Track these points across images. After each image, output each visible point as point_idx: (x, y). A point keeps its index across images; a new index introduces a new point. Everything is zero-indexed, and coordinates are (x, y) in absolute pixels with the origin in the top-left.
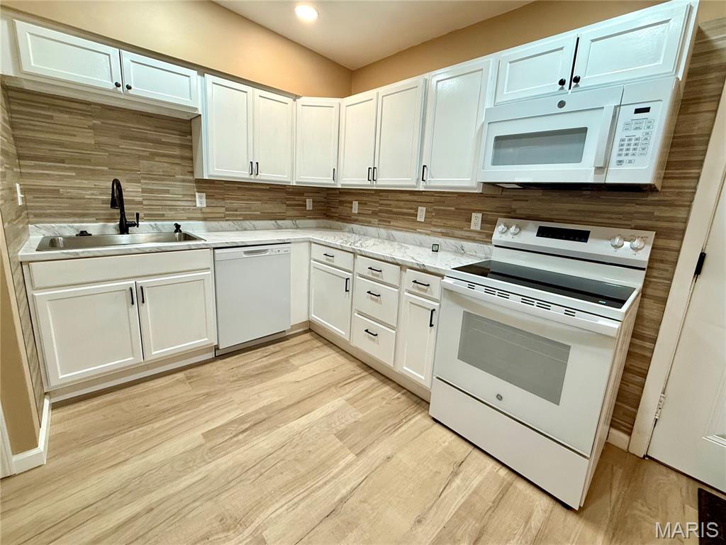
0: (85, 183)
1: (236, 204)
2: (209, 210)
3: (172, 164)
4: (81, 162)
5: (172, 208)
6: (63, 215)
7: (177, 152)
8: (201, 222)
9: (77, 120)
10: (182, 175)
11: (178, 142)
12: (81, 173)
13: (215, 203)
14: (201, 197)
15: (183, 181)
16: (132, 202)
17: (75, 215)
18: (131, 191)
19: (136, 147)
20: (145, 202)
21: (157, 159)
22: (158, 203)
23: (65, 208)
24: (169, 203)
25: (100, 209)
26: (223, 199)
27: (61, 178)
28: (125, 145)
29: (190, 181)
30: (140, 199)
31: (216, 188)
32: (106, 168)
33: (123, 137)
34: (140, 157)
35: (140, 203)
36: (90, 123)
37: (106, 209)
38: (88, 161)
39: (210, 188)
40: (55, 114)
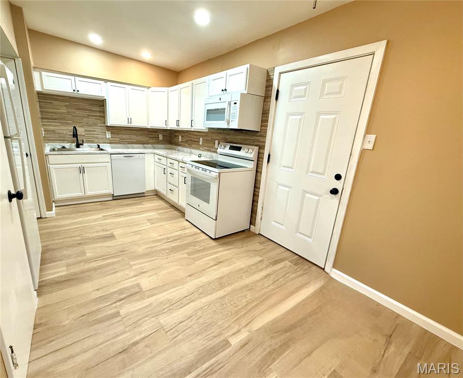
0: (64, 128)
1: (124, 137)
2: (112, 139)
3: (96, 119)
4: (61, 119)
5: (97, 138)
6: (56, 140)
7: (98, 114)
8: (109, 144)
9: (60, 103)
10: (100, 124)
11: (98, 110)
12: (62, 124)
13: (115, 136)
14: (108, 133)
15: (101, 126)
16: (81, 135)
17: (60, 140)
18: (80, 131)
19: (82, 113)
20: (86, 135)
21: (90, 117)
22: (91, 136)
23: (57, 137)
24: (95, 136)
25: (69, 138)
26: (118, 134)
27: (56, 126)
28: (78, 112)
29: (104, 127)
30: (84, 134)
31: (115, 129)
32: (71, 122)
33: (77, 109)
34: (84, 117)
35: (84, 136)
36: (65, 104)
37: (71, 138)
38: (64, 119)
39: (112, 129)
40: (54, 102)
